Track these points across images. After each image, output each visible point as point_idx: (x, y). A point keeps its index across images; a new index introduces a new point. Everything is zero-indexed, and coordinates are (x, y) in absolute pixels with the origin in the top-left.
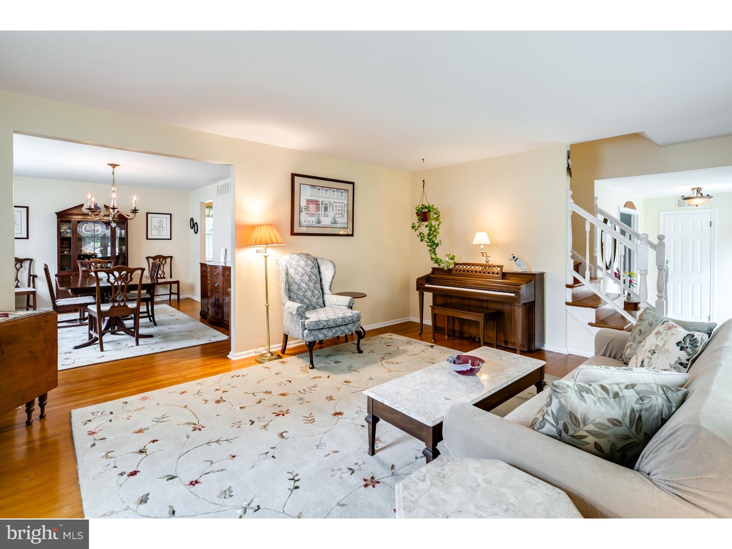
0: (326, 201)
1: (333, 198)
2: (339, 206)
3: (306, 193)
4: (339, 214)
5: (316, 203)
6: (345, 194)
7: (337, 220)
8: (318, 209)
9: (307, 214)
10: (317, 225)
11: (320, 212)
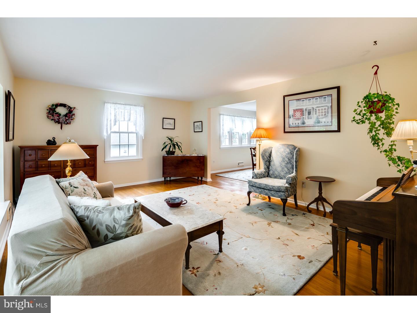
0: (310, 107)
1: (316, 104)
2: (322, 110)
3: (294, 105)
4: (322, 115)
5: (301, 111)
6: (328, 99)
7: (321, 120)
8: (302, 114)
9: (294, 119)
10: (303, 125)
11: (304, 116)
